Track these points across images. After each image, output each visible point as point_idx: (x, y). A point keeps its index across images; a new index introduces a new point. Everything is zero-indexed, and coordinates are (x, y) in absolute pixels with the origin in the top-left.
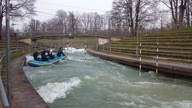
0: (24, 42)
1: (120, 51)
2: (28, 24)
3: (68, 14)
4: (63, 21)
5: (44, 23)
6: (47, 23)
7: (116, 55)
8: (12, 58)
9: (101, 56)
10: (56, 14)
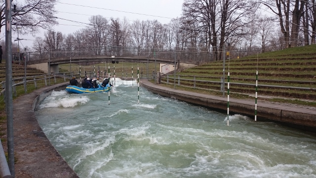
0: (37, 68)
1: (195, 83)
2: (44, 38)
3: (110, 23)
4: (102, 34)
5: (70, 38)
6: (74, 36)
7: (189, 91)
8: (16, 95)
9: (164, 92)
10: (89, 22)
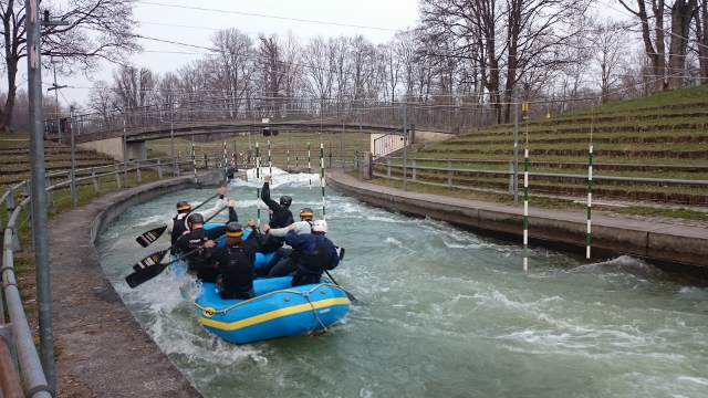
0: (99, 150)
1: (450, 177)
2: (112, 83)
3: (257, 45)
4: (239, 71)
5: (170, 80)
6: (179, 77)
7: (437, 194)
8: (53, 212)
9: (381, 199)
10: (211, 45)
